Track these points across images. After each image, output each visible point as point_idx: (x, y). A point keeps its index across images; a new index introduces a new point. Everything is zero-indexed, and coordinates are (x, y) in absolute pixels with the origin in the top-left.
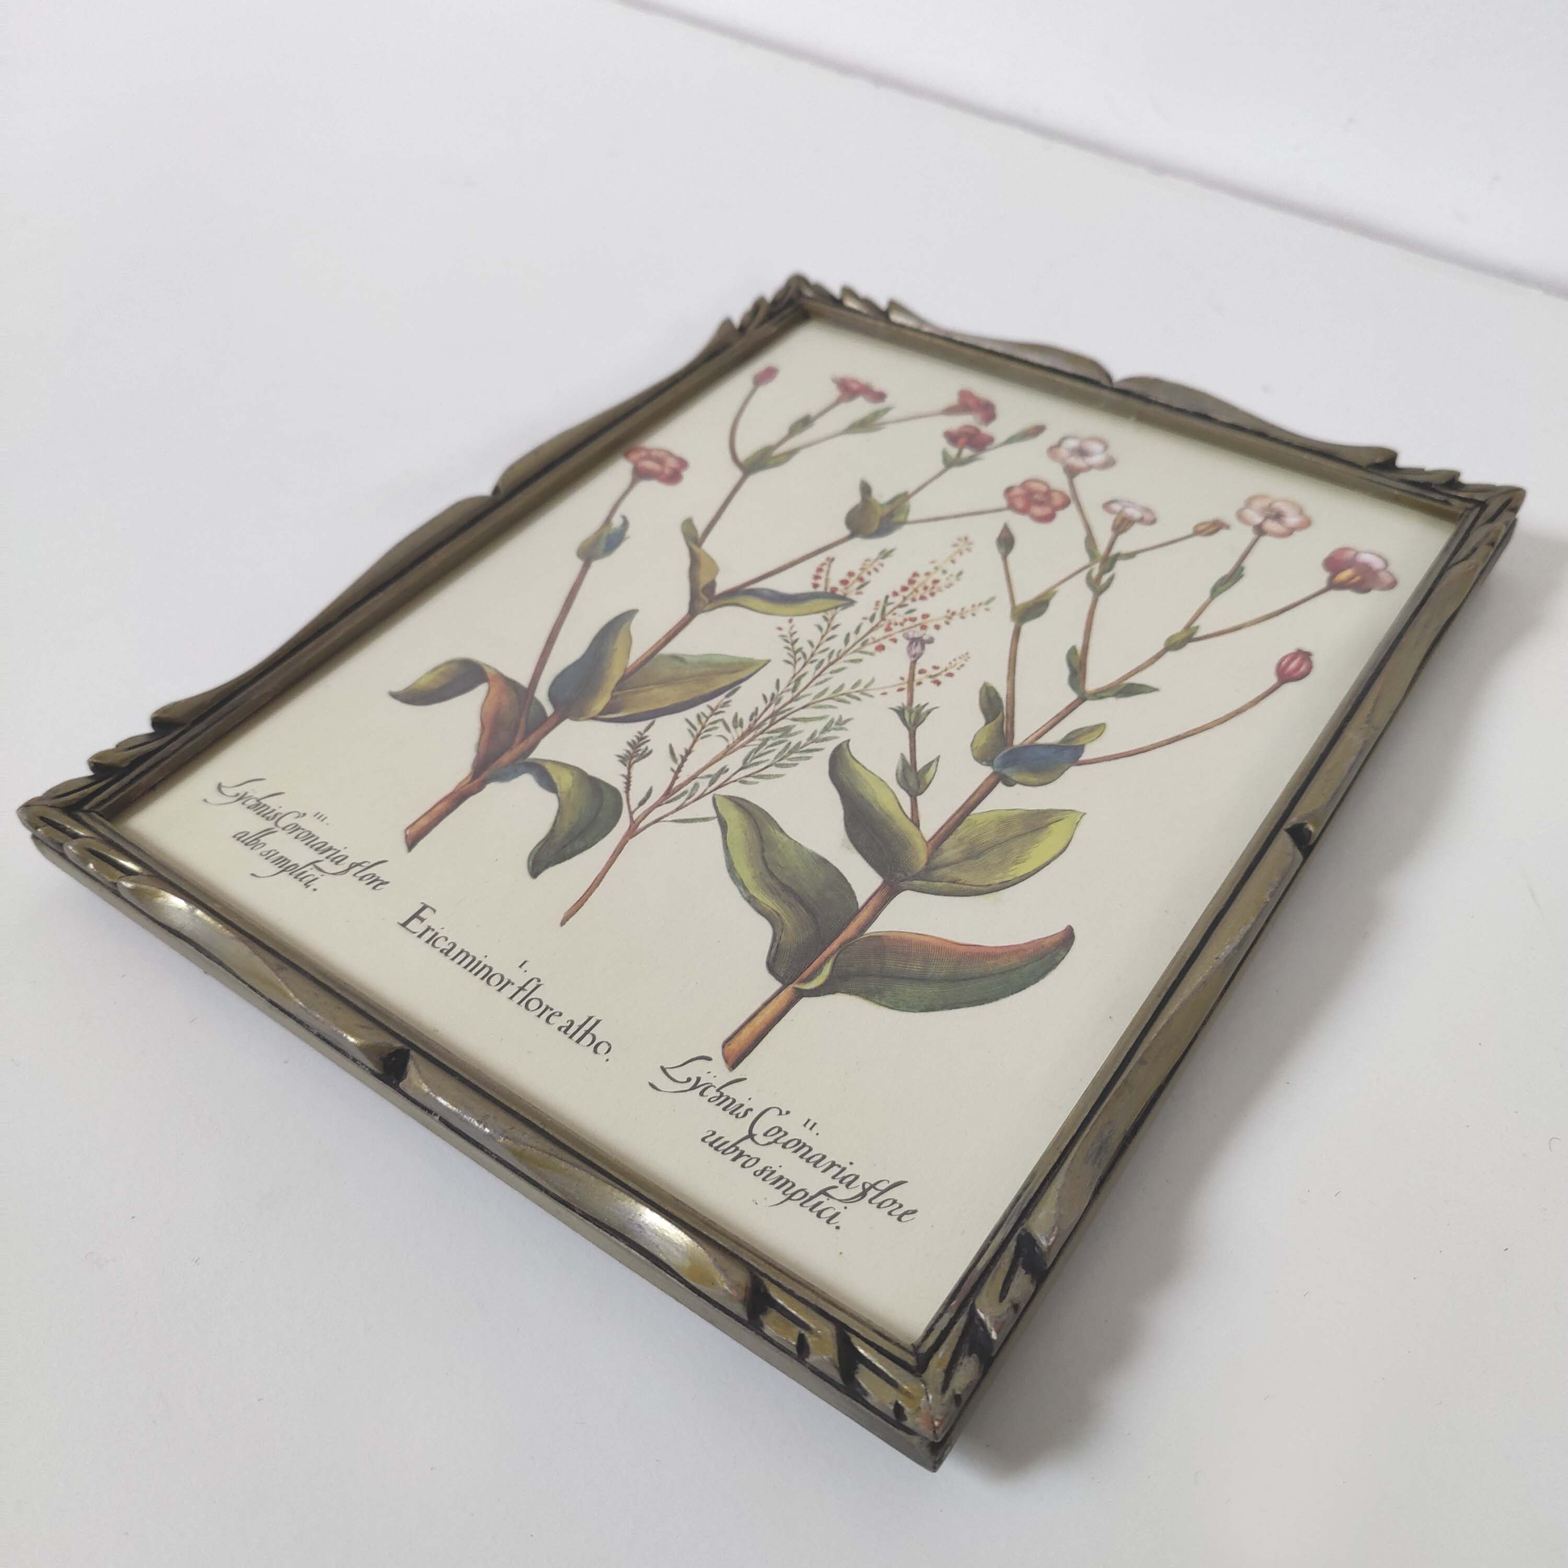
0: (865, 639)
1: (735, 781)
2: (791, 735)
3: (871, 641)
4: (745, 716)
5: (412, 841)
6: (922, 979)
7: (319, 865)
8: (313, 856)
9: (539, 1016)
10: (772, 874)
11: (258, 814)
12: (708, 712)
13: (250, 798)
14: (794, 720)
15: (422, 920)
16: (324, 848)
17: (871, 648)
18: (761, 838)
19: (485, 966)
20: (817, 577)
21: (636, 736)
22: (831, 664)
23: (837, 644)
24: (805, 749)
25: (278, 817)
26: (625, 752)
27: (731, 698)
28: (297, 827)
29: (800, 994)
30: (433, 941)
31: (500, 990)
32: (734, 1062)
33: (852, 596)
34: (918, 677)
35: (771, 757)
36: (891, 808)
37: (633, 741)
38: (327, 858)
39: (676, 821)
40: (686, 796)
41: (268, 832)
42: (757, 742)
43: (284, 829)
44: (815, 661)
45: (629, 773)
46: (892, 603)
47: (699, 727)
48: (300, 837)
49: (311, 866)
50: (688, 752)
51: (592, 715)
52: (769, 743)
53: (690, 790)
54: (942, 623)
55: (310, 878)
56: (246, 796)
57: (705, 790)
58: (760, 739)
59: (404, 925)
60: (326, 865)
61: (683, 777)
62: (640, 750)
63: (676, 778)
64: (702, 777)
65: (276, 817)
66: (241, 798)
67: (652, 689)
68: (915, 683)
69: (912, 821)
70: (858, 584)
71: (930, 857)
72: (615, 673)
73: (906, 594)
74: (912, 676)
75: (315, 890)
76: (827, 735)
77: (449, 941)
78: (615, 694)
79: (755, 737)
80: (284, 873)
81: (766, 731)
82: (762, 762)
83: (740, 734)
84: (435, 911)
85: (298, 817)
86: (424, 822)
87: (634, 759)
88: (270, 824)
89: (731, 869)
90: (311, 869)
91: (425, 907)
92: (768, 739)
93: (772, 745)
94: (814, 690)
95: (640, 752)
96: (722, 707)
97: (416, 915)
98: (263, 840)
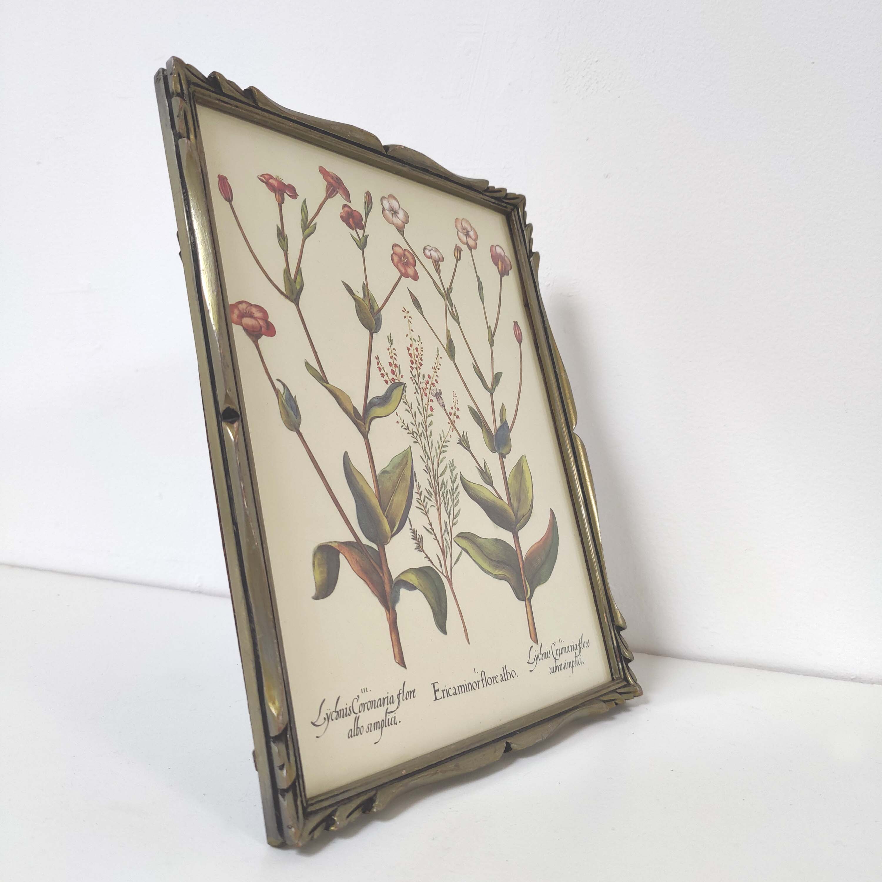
0: (424, 406)
1: (452, 526)
2: (446, 486)
3: (426, 406)
4: (429, 488)
5: (402, 663)
6: (543, 564)
7: (388, 711)
8: (383, 710)
9: (494, 683)
10: (492, 560)
11: (343, 717)
12: (418, 496)
13: (331, 714)
14: (441, 475)
15: (438, 690)
16: (382, 702)
17: (429, 412)
18: (478, 546)
19: (468, 684)
20: (383, 375)
21: (411, 532)
22: (426, 432)
23: (419, 418)
24: (455, 489)
25: (351, 709)
26: (416, 545)
27: (418, 481)
28: (363, 705)
29: (530, 599)
30: (448, 695)
31: (479, 688)
32: (536, 642)
33: (402, 380)
34: (452, 417)
35: (450, 503)
36: (492, 497)
37: (413, 536)
38: (388, 704)
39: (455, 564)
40: (448, 548)
41: (357, 720)
42: (442, 499)
43: (360, 712)
44: (421, 434)
45: (426, 554)
46: (415, 375)
47: (422, 508)
48: (369, 708)
49: (388, 714)
50: (431, 524)
51: (390, 536)
52: (445, 495)
53: (446, 544)
54: (436, 378)
55: (393, 719)
56: (329, 715)
57: (450, 539)
58: (441, 497)
59: (436, 699)
60: (392, 707)
61: (439, 539)
62: (418, 538)
63: (438, 542)
64: (444, 534)
65: (351, 710)
66: (328, 718)
67: (393, 500)
68: (453, 422)
69: (500, 498)
70: (397, 369)
71: (513, 512)
72: (375, 502)
73: (414, 366)
74: (449, 418)
75: (400, 722)
76: (454, 474)
77: (452, 688)
78: (385, 515)
79: (439, 496)
80: (383, 729)
81: (440, 490)
82: (451, 508)
83: (435, 499)
84: (437, 682)
85: (358, 701)
86: (396, 650)
87: (421, 545)
88: (353, 716)
89: (483, 569)
90: (389, 716)
91: (433, 684)
92: (443, 495)
93: (446, 497)
94: (433, 453)
95: (419, 540)
96: (419, 489)
97: (435, 691)
98: (359, 726)
